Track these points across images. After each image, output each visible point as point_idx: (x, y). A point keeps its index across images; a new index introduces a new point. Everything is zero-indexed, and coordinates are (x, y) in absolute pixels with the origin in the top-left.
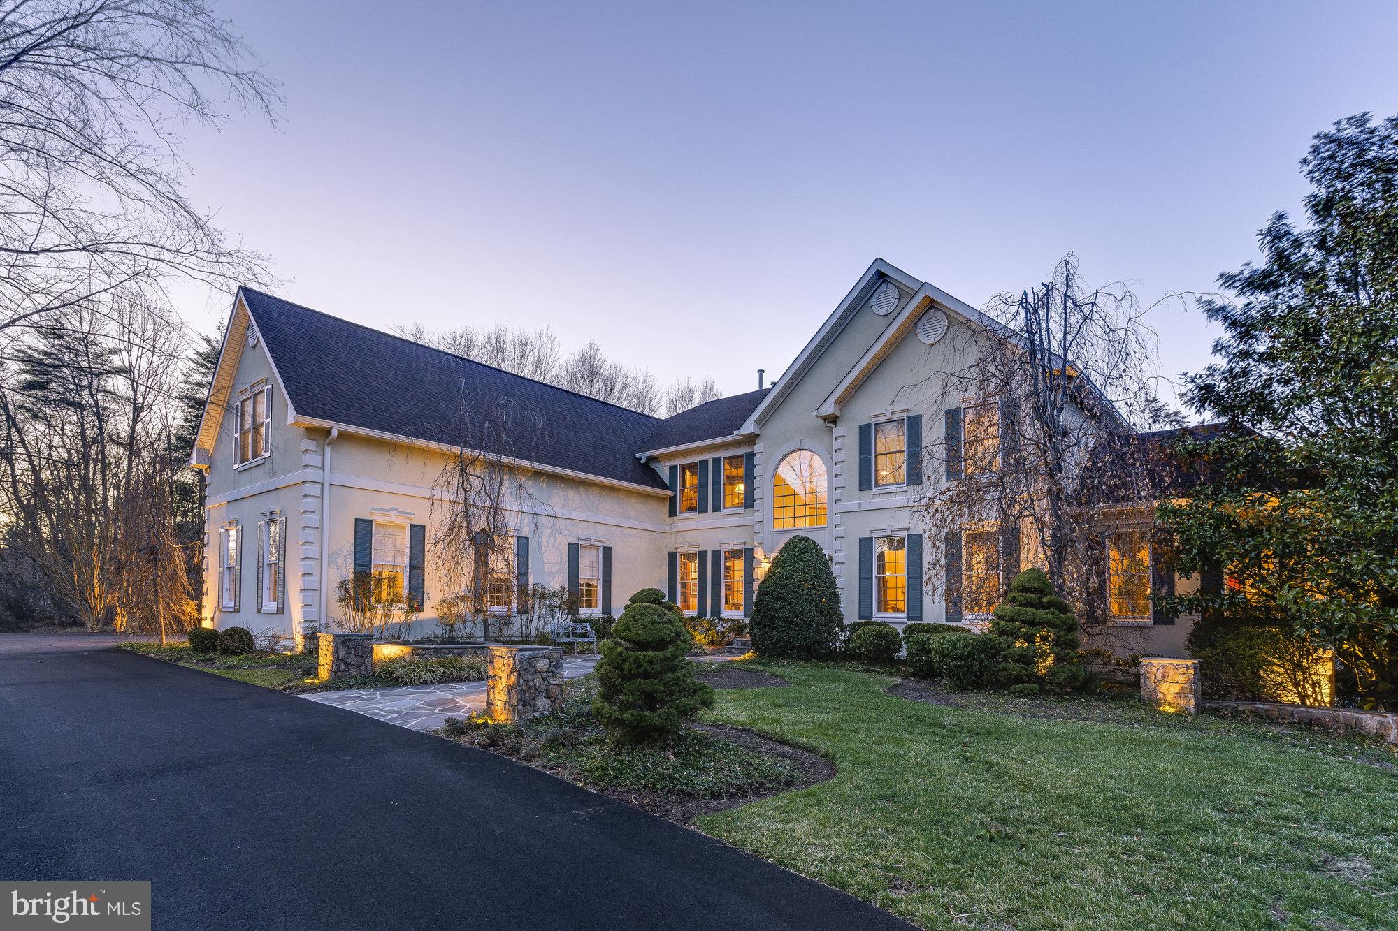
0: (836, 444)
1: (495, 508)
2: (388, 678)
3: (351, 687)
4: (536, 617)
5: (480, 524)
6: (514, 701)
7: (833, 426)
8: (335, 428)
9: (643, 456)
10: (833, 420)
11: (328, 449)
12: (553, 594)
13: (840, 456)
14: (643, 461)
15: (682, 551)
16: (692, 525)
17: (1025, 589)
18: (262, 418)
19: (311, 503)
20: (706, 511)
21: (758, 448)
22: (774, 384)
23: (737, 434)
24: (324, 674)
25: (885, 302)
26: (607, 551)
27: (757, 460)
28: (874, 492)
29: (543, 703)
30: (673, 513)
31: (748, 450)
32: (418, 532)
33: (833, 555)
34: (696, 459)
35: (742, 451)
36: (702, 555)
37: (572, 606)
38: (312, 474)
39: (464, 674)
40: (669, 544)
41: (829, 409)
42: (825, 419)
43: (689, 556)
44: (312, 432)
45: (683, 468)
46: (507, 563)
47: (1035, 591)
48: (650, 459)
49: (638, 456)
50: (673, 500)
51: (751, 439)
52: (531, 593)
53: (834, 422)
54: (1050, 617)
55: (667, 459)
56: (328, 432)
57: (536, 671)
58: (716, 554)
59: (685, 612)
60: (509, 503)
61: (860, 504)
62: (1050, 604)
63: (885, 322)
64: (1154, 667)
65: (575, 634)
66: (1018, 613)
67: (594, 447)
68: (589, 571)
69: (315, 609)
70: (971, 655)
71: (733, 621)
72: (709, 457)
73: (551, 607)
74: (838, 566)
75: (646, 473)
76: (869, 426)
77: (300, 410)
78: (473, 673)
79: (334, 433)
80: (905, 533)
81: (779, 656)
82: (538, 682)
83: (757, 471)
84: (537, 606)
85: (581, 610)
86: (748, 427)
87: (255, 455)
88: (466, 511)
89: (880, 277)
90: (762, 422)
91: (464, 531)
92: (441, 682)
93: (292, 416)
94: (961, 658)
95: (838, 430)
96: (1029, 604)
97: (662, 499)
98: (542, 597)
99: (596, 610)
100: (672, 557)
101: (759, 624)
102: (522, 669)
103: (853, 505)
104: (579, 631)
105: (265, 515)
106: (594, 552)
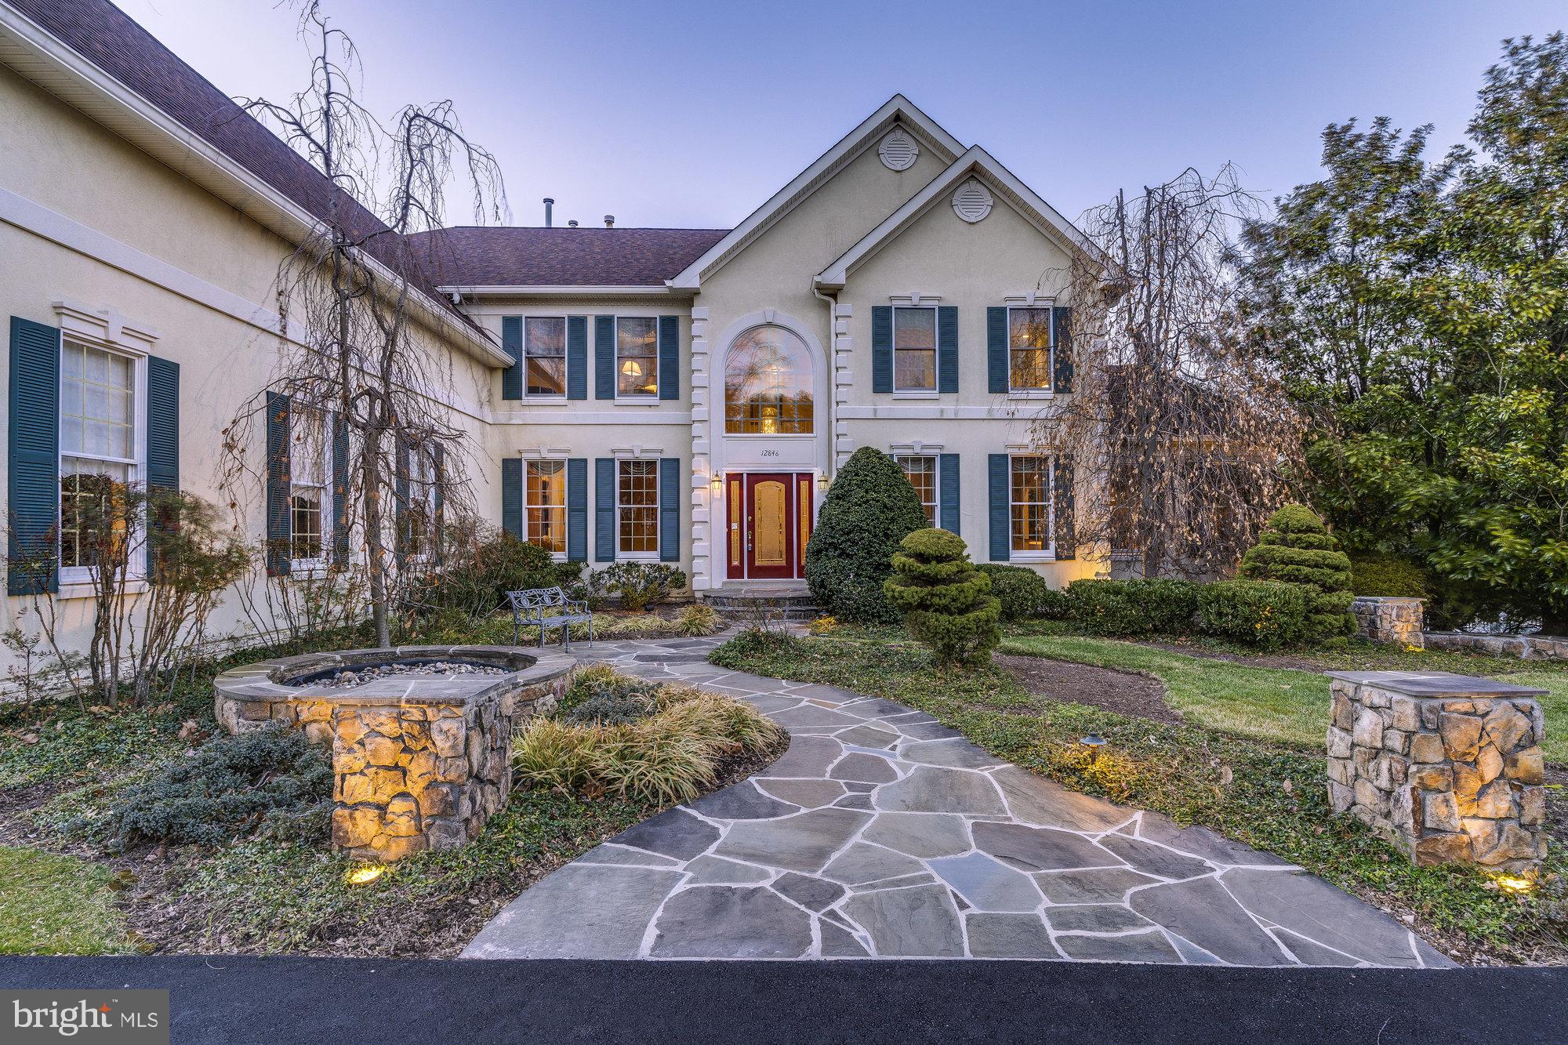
0: (841, 325)
7: (832, 301)
10: (833, 293)
23: (668, 287)
28: (895, 396)
31: (682, 311)
40: (506, 443)
43: (544, 466)
53: (834, 296)
61: (875, 411)
76: (888, 309)
80: (937, 451)
89: (901, 123)
95: (841, 307)
103: (866, 410)
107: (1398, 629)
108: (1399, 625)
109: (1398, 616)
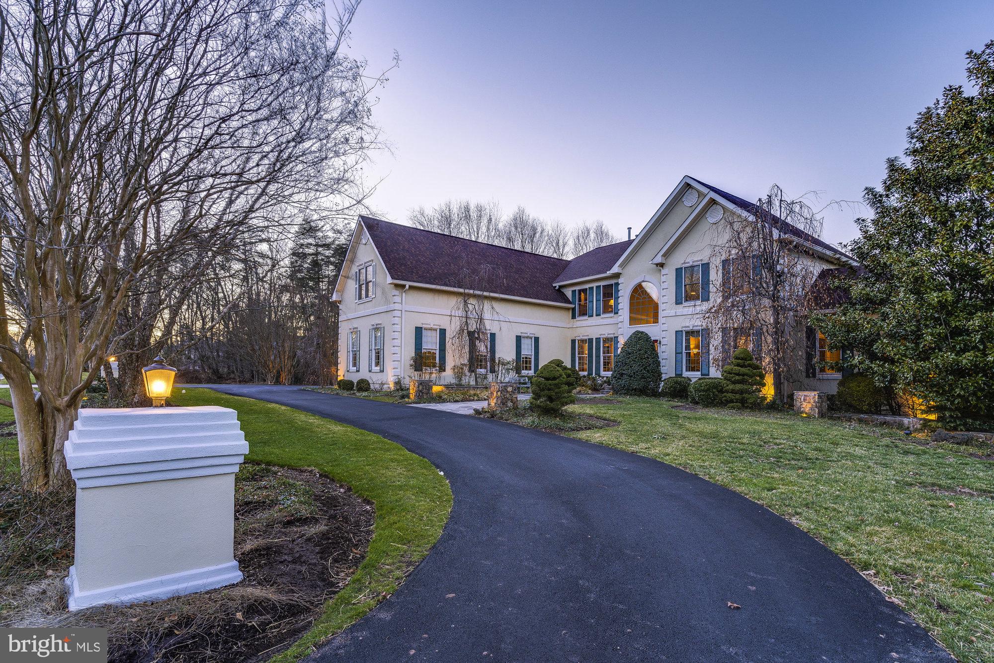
0: (663, 278)
1: (481, 319)
2: (439, 399)
3: (425, 403)
4: (500, 374)
5: (473, 327)
6: (499, 402)
7: (661, 269)
8: (408, 284)
9: (557, 285)
10: (662, 265)
11: (404, 294)
12: (508, 363)
13: (665, 285)
14: (557, 287)
15: (579, 338)
16: (584, 323)
17: (737, 358)
18: (370, 278)
19: (397, 320)
20: (592, 316)
21: (620, 281)
22: (637, 236)
23: (609, 273)
24: (412, 396)
25: (690, 200)
26: (537, 340)
27: (620, 287)
28: (683, 305)
29: (510, 404)
30: (574, 317)
31: (615, 281)
32: (443, 332)
33: (662, 340)
34: (587, 286)
35: (613, 282)
36: (591, 340)
37: (518, 370)
38: (397, 306)
39: (472, 398)
40: (572, 335)
41: (659, 259)
42: (657, 265)
43: (583, 341)
44: (397, 286)
45: (580, 291)
46: (486, 347)
47: (742, 359)
48: (560, 287)
49: (554, 285)
50: (574, 310)
51: (617, 276)
52: (497, 362)
53: (662, 267)
54: (747, 371)
55: (570, 285)
56: (403, 286)
57: (507, 392)
58: (598, 340)
59: (580, 373)
60: (487, 315)
61: (676, 312)
62: (749, 365)
63: (690, 210)
64: (800, 395)
65: (520, 383)
66: (732, 370)
67: (529, 282)
68: (527, 350)
69: (399, 370)
70: (708, 390)
71: (607, 377)
72: (594, 285)
73: (508, 369)
74: (664, 347)
75: (559, 295)
76: (681, 269)
77: (393, 278)
78: (476, 398)
79: (407, 287)
80: (700, 328)
81: (625, 394)
82: (508, 396)
83: (620, 294)
84: (500, 369)
85: (523, 372)
86: (615, 269)
87: (367, 296)
88: (467, 322)
89: (686, 187)
90: (623, 266)
91: (466, 331)
92: (462, 401)
93: (389, 280)
94: (704, 391)
95: (664, 271)
96: (738, 365)
97: (568, 309)
98: (503, 364)
99: (530, 372)
100: (573, 342)
101: (615, 377)
102: (502, 390)
103: (672, 313)
104: (522, 381)
105: (373, 325)
106: (530, 340)
107: (804, 406)
108: (805, 404)
109: (804, 400)
